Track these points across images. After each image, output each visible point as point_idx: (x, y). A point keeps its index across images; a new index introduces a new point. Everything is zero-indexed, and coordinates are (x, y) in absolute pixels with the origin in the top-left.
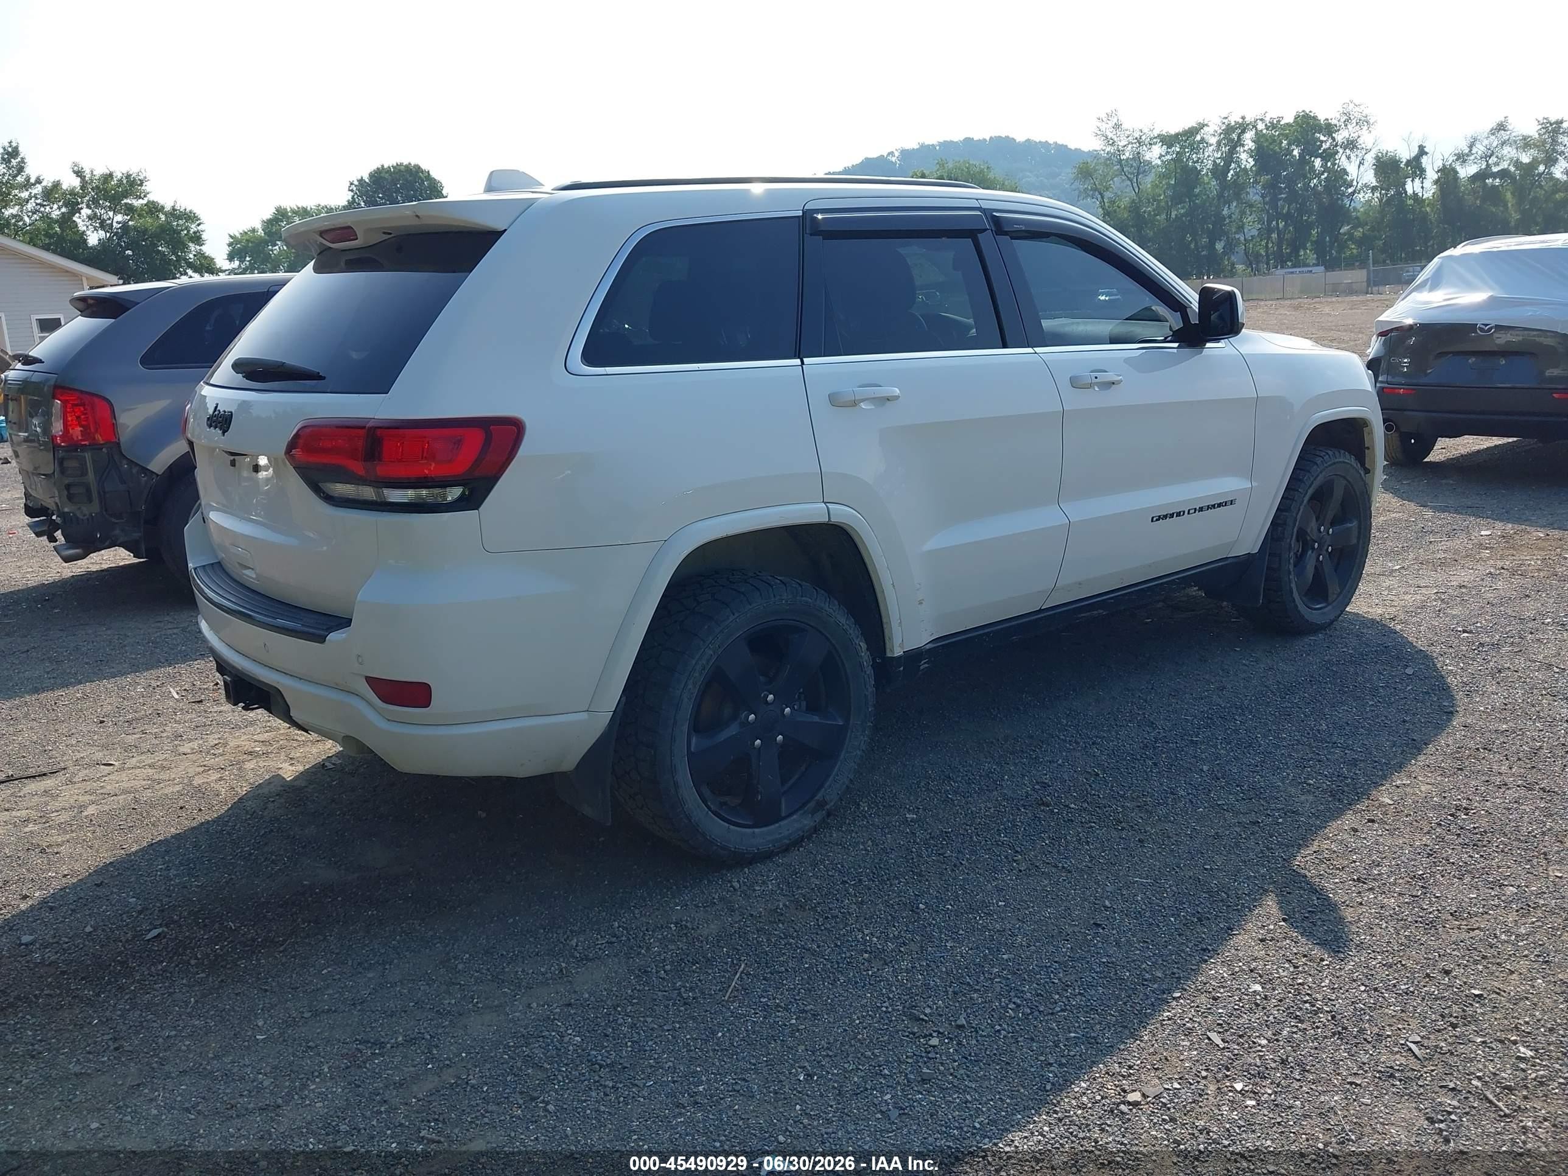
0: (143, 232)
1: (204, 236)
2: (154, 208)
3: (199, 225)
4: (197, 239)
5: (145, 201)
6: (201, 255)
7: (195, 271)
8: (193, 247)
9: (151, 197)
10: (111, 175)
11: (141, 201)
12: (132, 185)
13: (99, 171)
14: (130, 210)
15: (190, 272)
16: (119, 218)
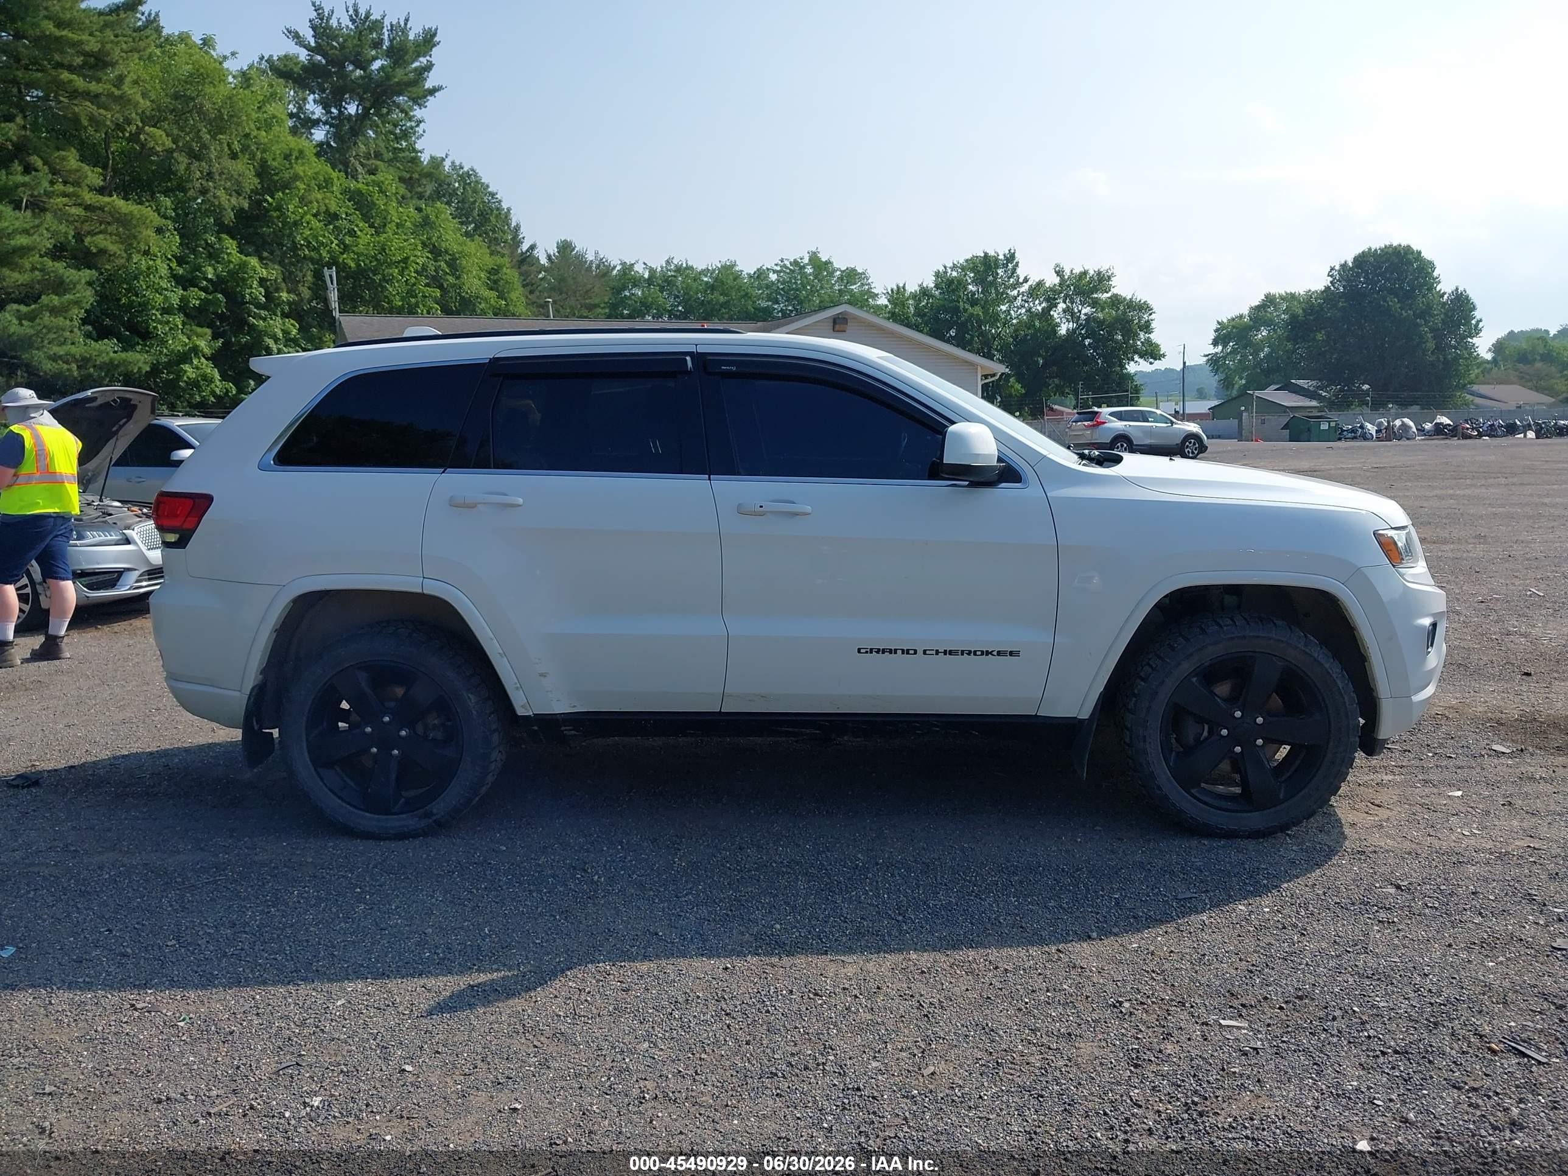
0: (1101, 323)
1: (1153, 325)
2: (1116, 301)
3: (1151, 314)
4: (1147, 327)
5: (1109, 295)
6: (1148, 341)
7: (1141, 357)
8: (1142, 335)
9: (1114, 291)
10: (1085, 273)
11: (1106, 295)
12: (1102, 280)
13: (1078, 270)
14: (1095, 303)
15: (1136, 358)
16: (1087, 310)
